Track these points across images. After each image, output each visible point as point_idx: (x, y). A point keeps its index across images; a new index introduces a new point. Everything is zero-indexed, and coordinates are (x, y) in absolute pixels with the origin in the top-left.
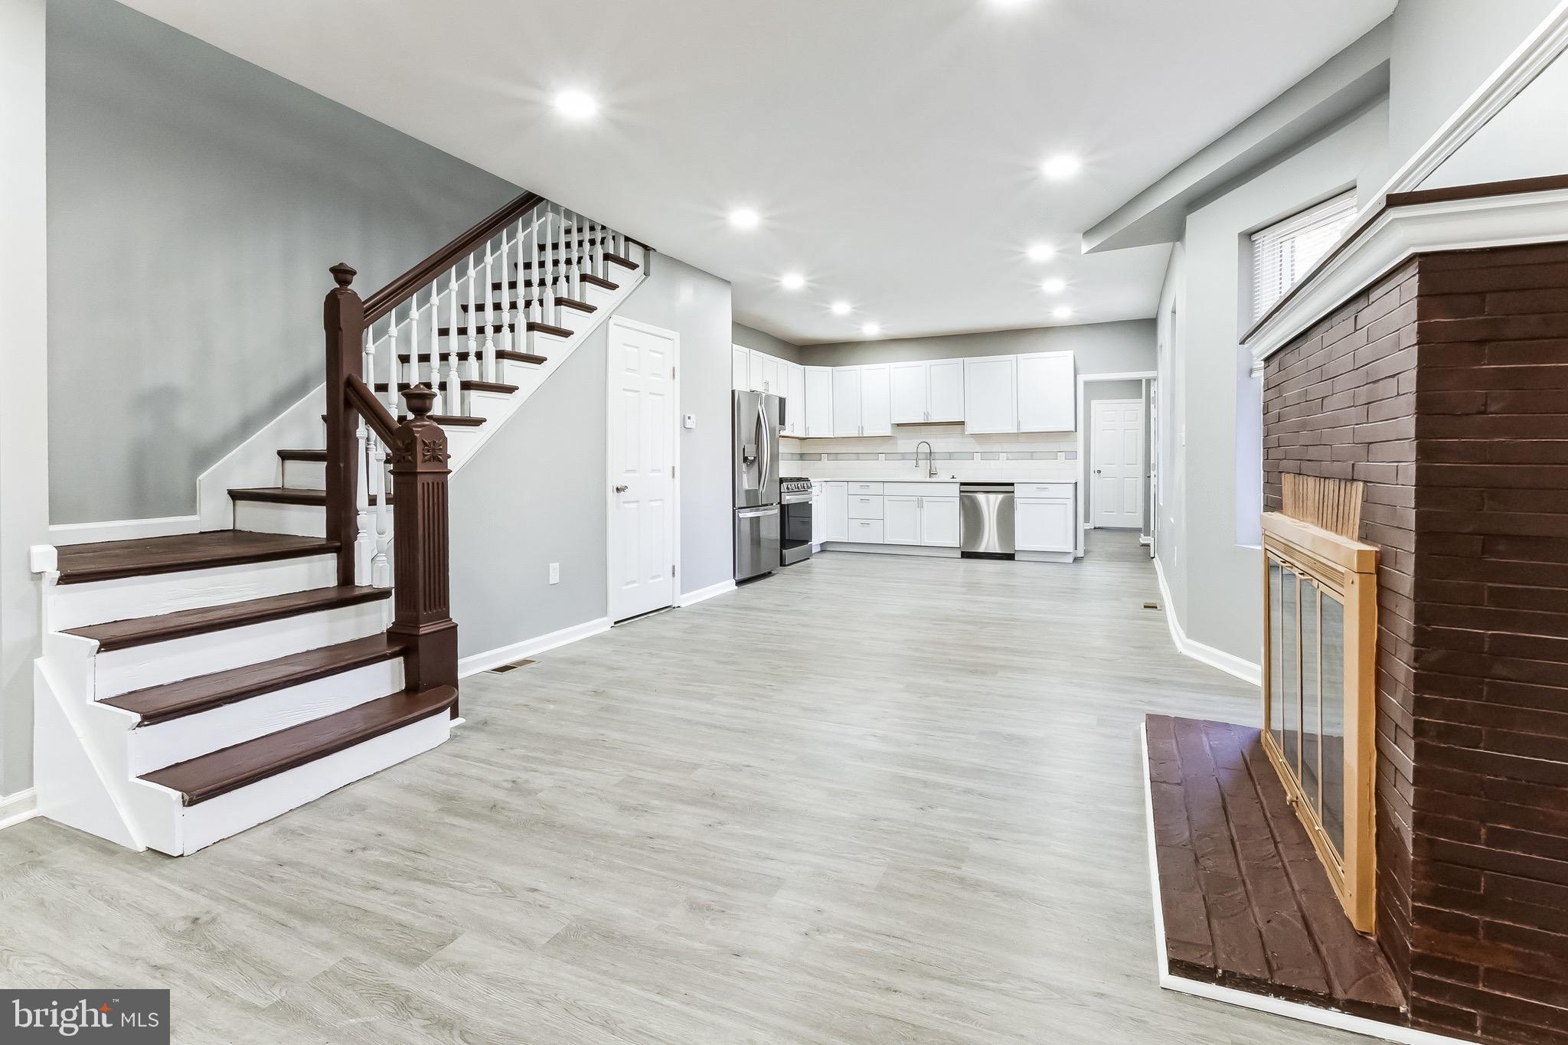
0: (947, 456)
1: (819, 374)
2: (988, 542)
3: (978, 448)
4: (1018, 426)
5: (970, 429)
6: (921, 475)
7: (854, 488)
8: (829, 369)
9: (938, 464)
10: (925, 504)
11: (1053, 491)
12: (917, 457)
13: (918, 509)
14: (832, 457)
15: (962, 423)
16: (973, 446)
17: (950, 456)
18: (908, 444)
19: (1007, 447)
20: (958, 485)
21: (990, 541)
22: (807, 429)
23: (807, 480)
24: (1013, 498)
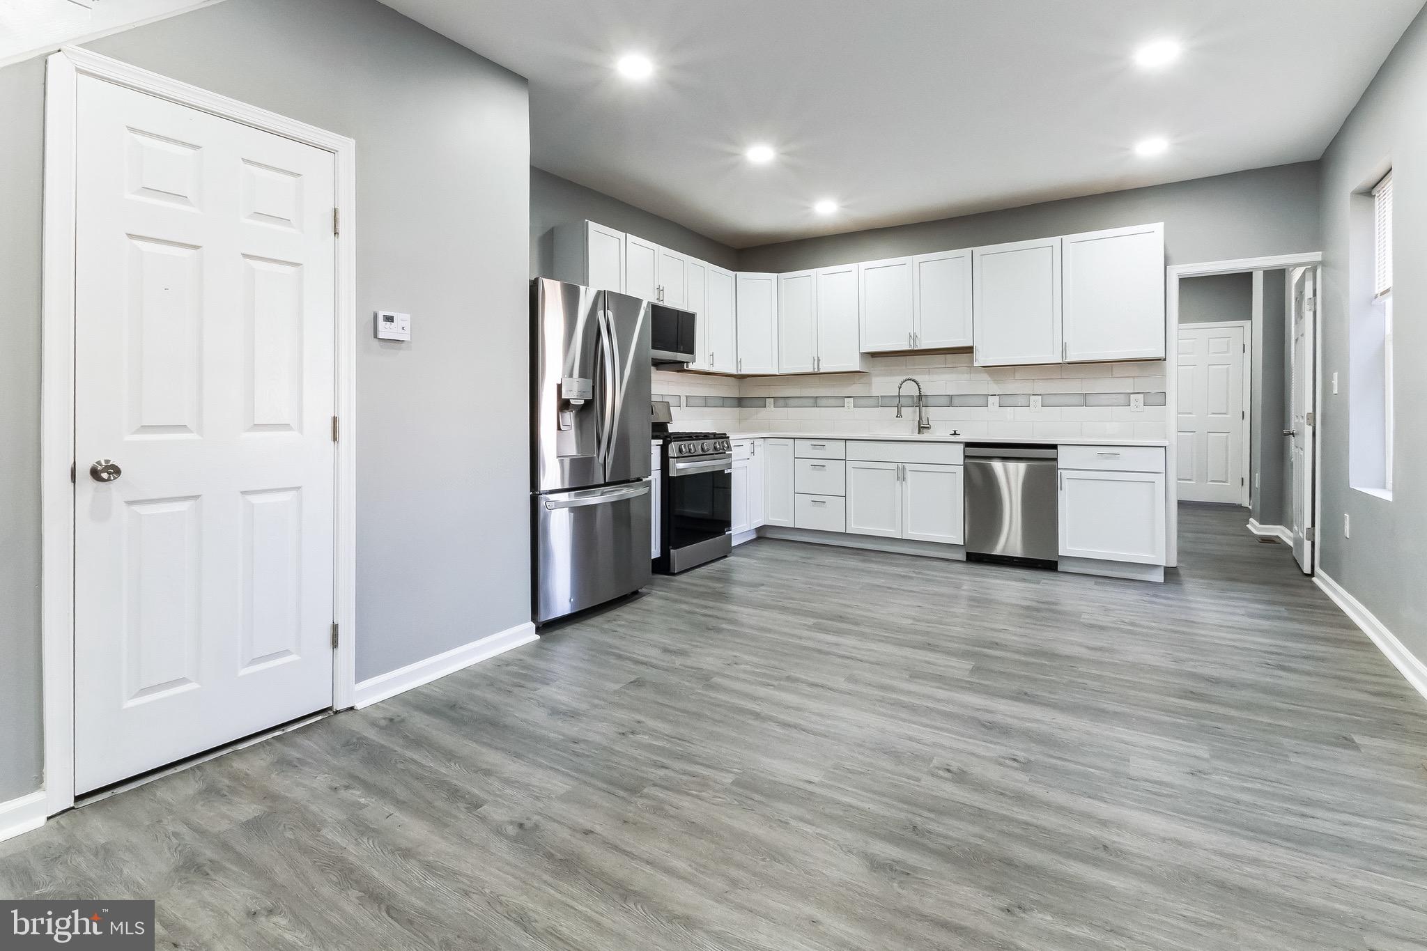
0: (946, 401)
1: (758, 283)
2: (1007, 538)
3: (994, 388)
4: (1064, 350)
5: (981, 358)
6: (905, 429)
7: (804, 448)
8: (773, 276)
9: (932, 413)
10: (908, 475)
11: (1129, 459)
12: (898, 402)
13: (898, 484)
14: (781, 402)
15: (969, 350)
16: (986, 385)
17: (950, 401)
18: (885, 383)
19: (1042, 387)
20: (961, 447)
21: (1010, 540)
22: (738, 363)
23: (724, 437)
24: (1055, 469)
